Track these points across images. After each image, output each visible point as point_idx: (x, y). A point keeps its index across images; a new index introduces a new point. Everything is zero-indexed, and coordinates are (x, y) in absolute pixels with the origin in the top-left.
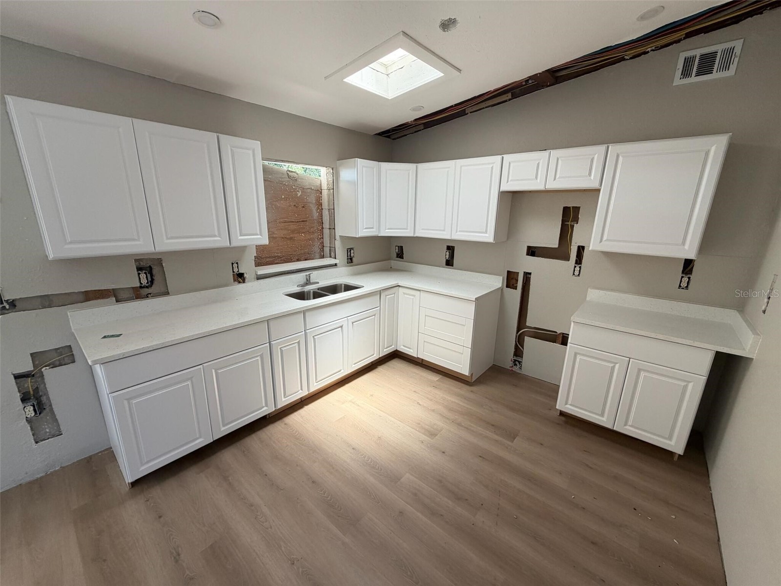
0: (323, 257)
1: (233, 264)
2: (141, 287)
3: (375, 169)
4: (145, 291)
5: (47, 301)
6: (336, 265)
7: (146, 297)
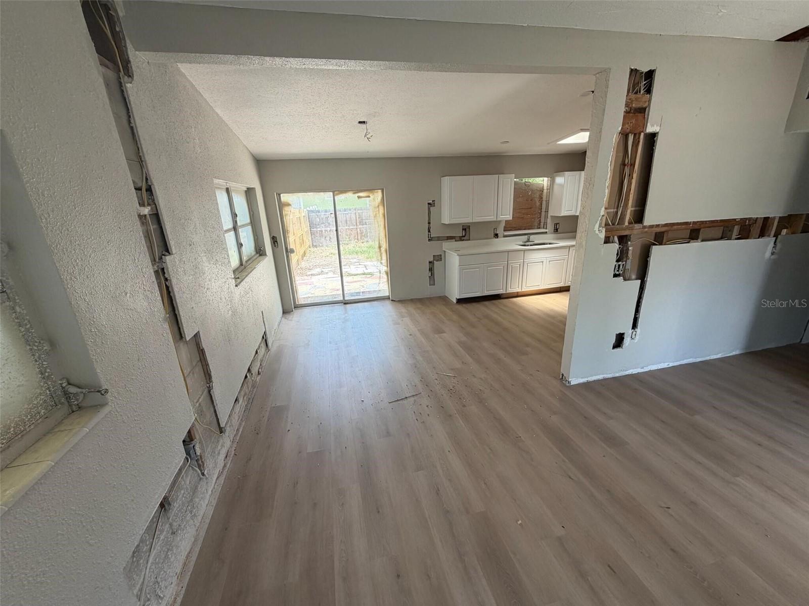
0: (540, 228)
1: (495, 229)
2: (462, 236)
3: (577, 177)
5: (439, 239)
6: (546, 232)
7: (463, 240)
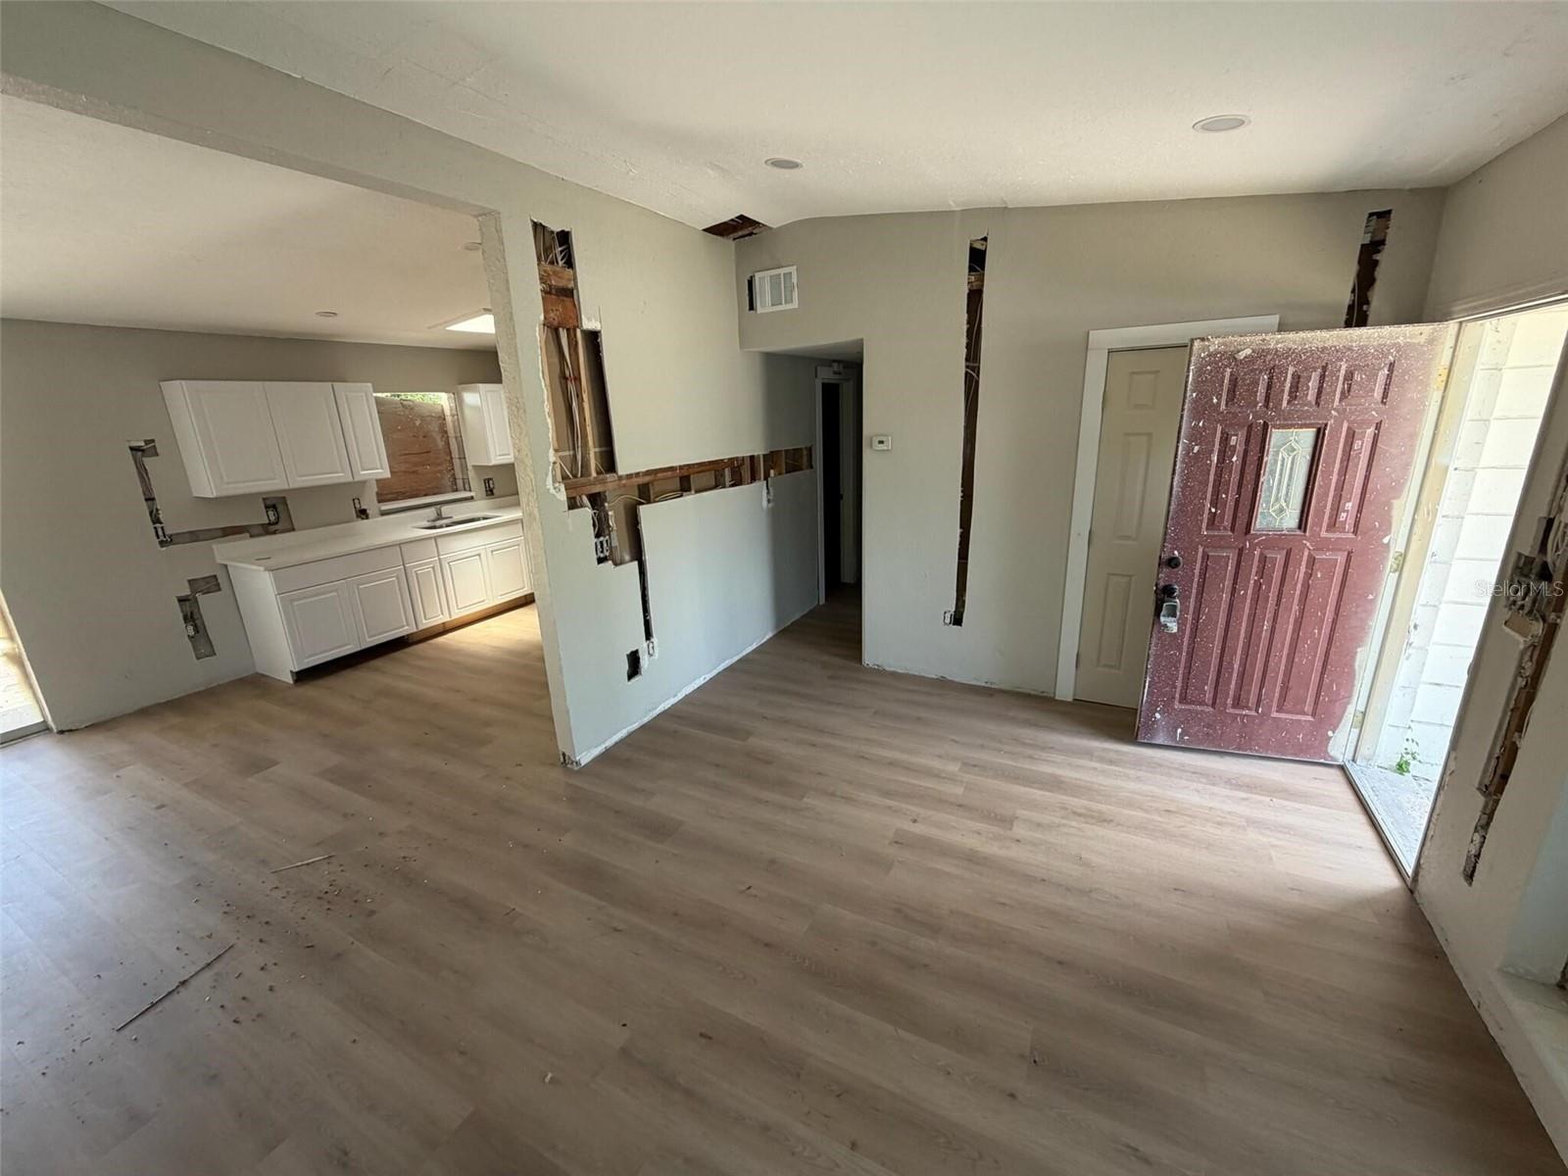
0: (457, 490)
1: (354, 500)
2: (270, 524)
4: (273, 528)
5: (194, 536)
6: (472, 498)
7: (274, 533)
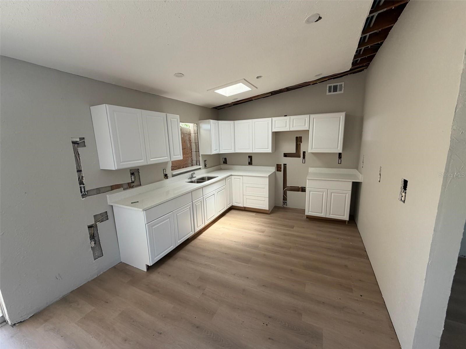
0: (192, 165)
1: (163, 170)
2: (131, 183)
3: (217, 124)
4: (132, 184)
5: (98, 191)
6: (200, 168)
7: (133, 187)
